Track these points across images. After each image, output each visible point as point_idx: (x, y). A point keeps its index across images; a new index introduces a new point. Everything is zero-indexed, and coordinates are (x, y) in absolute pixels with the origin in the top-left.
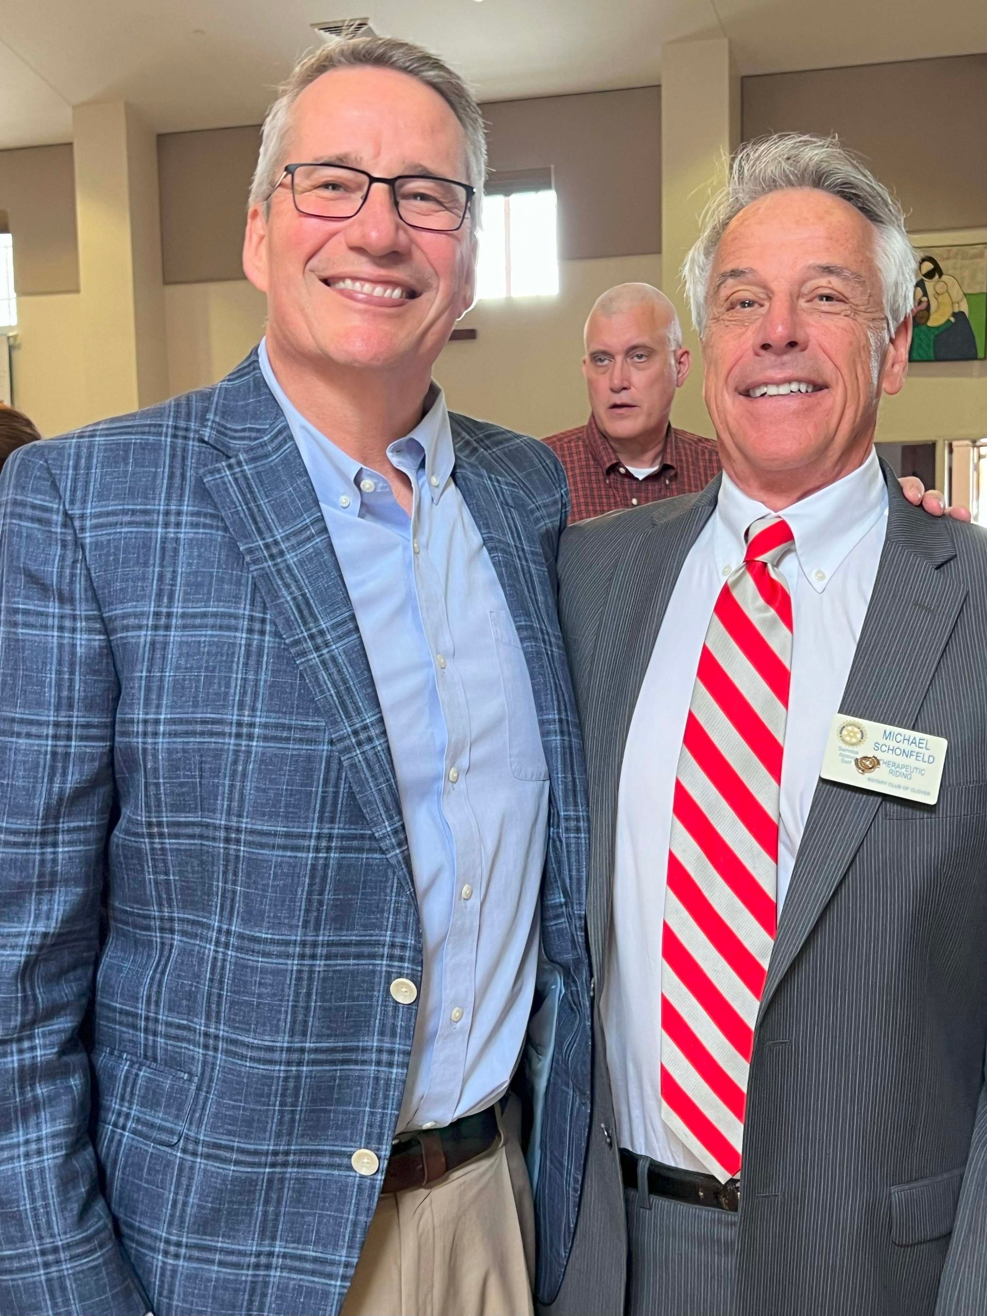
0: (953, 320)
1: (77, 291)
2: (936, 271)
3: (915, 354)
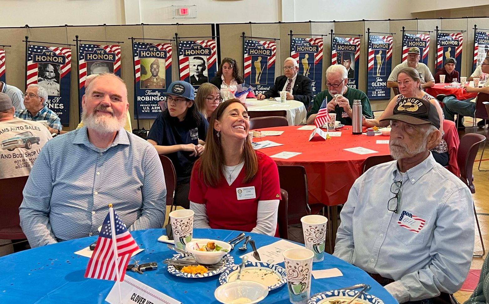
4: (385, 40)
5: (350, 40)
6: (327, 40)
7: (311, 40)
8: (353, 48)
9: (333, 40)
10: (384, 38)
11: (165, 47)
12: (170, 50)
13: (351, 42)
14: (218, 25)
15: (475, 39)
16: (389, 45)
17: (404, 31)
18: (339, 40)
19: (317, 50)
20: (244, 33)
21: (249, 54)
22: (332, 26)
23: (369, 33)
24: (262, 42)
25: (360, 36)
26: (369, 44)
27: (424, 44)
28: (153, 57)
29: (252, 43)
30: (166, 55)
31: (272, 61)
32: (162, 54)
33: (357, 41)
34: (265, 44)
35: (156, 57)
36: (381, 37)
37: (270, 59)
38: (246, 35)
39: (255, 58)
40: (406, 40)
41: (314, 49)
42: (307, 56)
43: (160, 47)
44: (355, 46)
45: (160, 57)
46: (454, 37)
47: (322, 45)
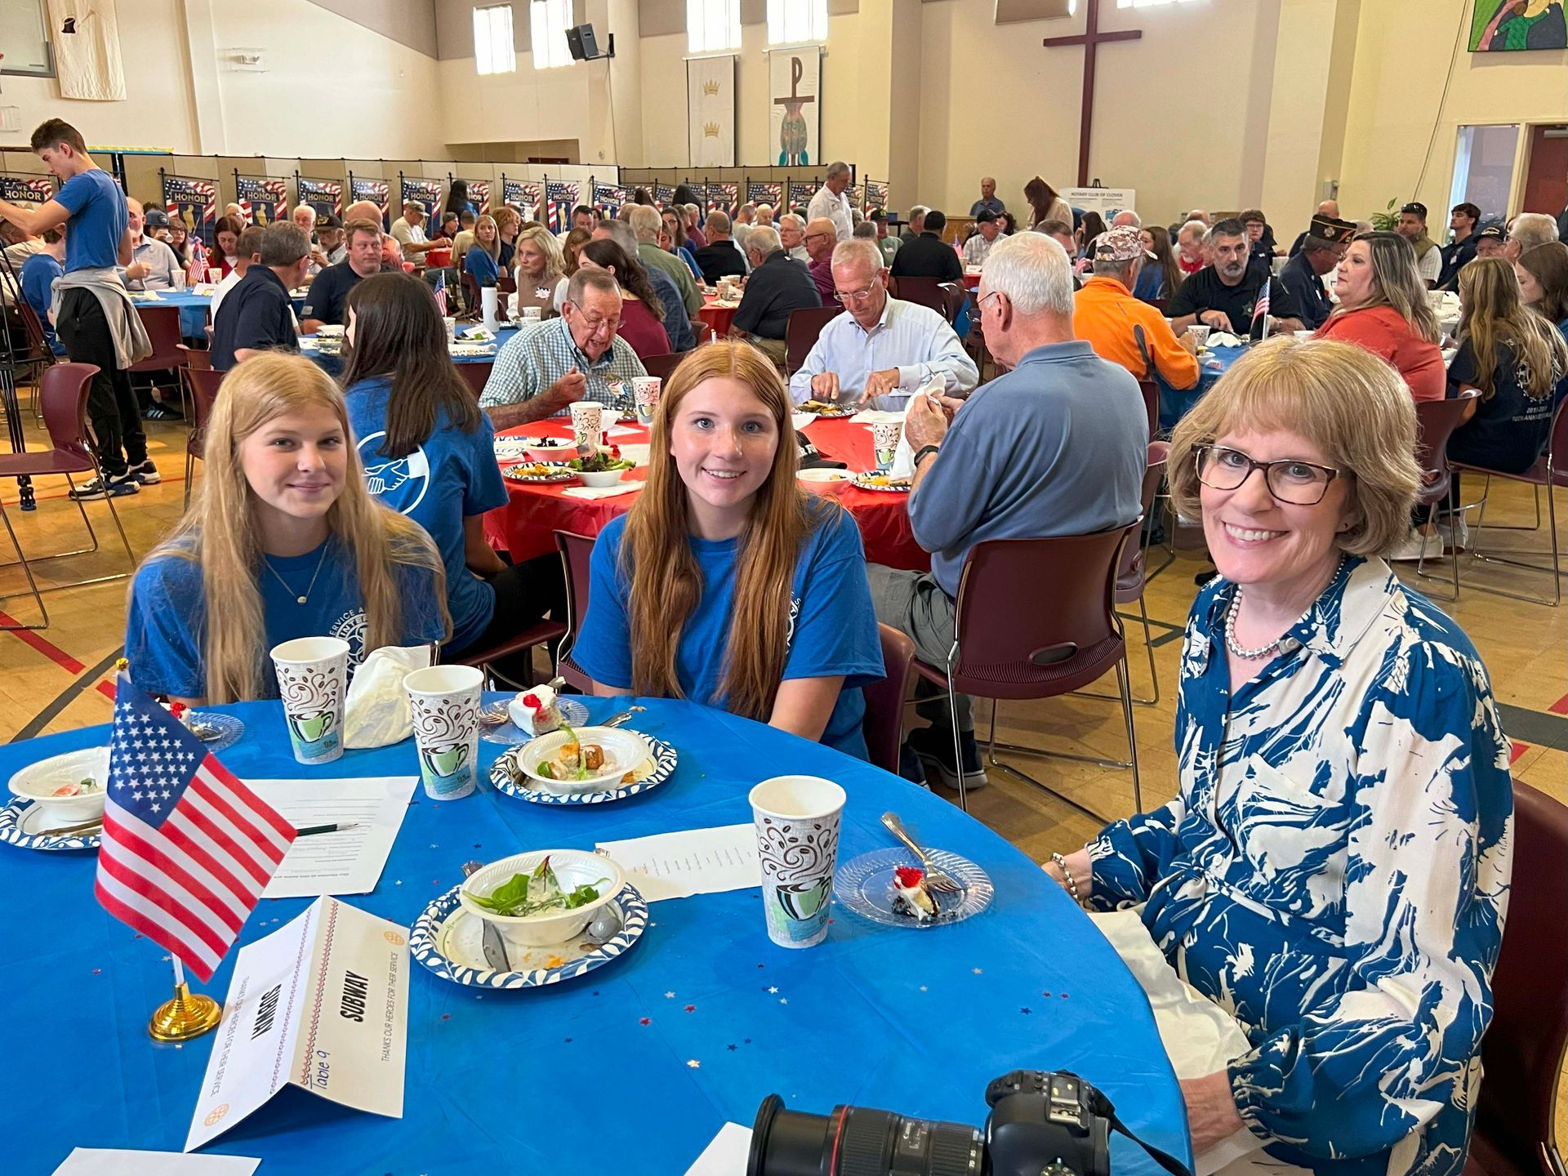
0: (1548, 11)
1: (857, 12)
3: (1508, 45)
4: (377, 189)
5: (326, 186)
6: (291, 185)
7: (267, 184)
8: (331, 199)
9: (299, 185)
10: (375, 186)
11: (40, 184)
12: (49, 190)
13: (328, 190)
14: (120, 156)
15: (505, 193)
16: (383, 196)
17: (402, 177)
18: (310, 186)
19: (278, 198)
20: (162, 170)
21: (173, 200)
22: (296, 165)
23: (351, 177)
24: (192, 184)
25: (339, 182)
26: (353, 193)
27: (432, 197)
28: (23, 199)
29: (177, 184)
30: (42, 197)
31: (210, 211)
32: (38, 196)
33: (336, 189)
34: (196, 186)
35: (28, 199)
36: (371, 184)
37: (207, 209)
38: (166, 172)
39: (183, 207)
40: (406, 191)
41: (274, 197)
42: (263, 207)
43: (32, 186)
44: (334, 195)
45: (34, 200)
46: (476, 189)
47: (283, 191)
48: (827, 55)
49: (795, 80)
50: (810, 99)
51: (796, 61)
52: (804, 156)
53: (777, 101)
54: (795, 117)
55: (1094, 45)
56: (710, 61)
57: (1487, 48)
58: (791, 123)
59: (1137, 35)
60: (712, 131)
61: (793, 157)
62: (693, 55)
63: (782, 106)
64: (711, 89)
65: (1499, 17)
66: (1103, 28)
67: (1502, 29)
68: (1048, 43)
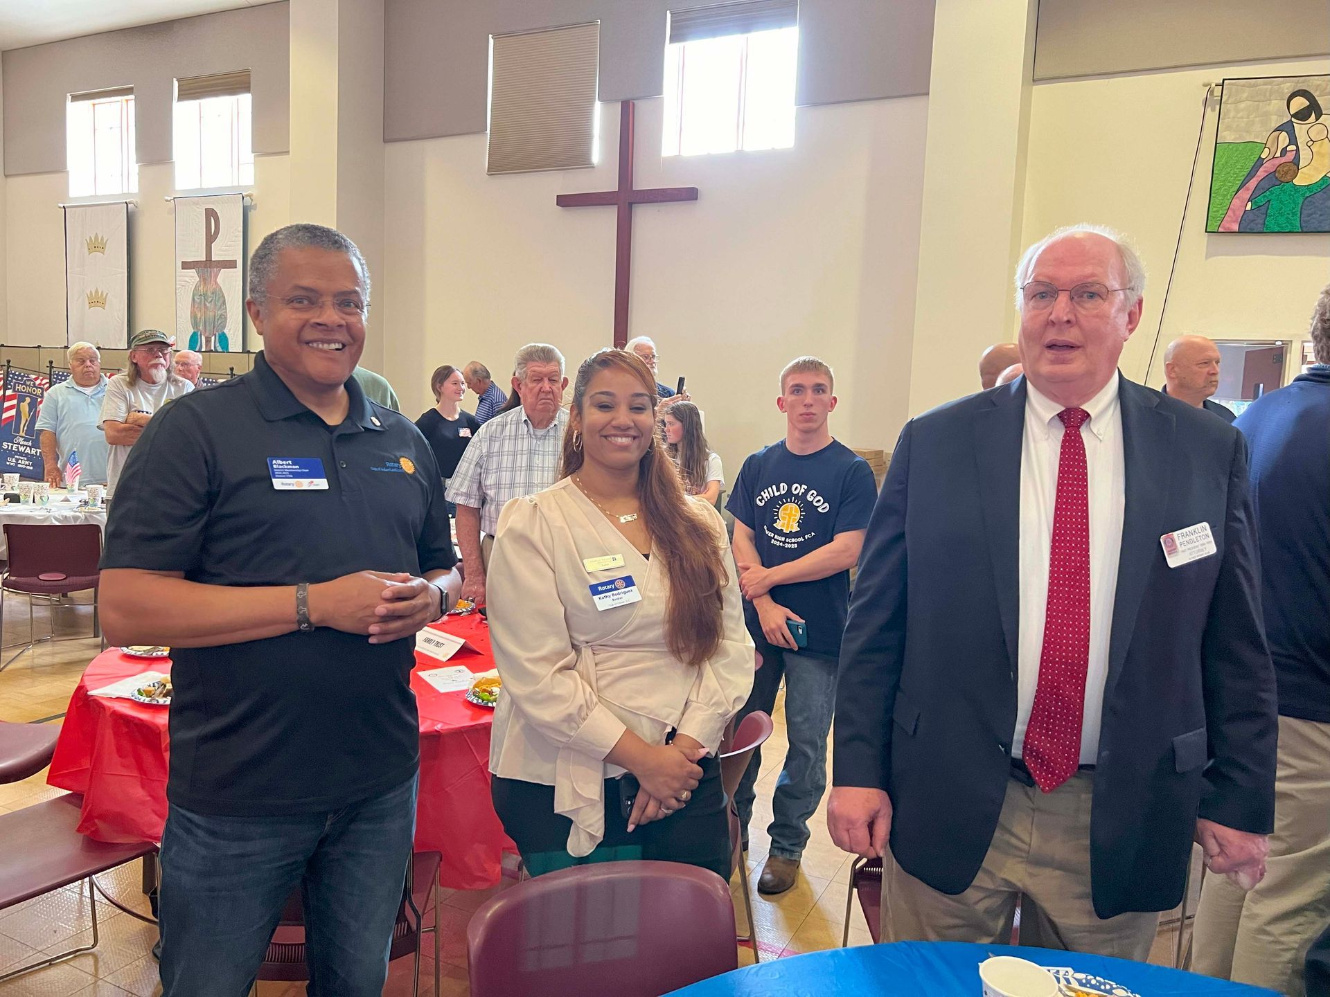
1: (288, 152)
2: (1313, 109)
3: (1271, 223)
48: (254, 207)
49: (210, 238)
50: (231, 264)
51: (211, 214)
52: (223, 340)
53: (186, 265)
54: (210, 288)
55: (631, 205)
56: (95, 207)
57: (1236, 227)
58: (205, 295)
59: (690, 195)
60: (97, 301)
61: (208, 341)
62: (76, 199)
63: (193, 272)
64: (97, 246)
65: (1253, 184)
66: (644, 181)
67: (1261, 200)
68: (565, 201)
